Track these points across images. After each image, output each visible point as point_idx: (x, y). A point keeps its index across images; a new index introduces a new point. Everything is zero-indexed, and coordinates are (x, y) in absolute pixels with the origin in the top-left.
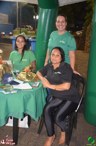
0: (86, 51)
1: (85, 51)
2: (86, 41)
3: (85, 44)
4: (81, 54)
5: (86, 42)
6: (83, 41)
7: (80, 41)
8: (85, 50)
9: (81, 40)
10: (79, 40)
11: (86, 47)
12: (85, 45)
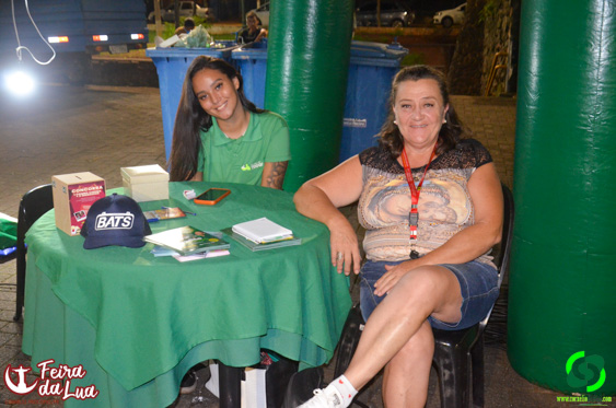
0: (490, 94)
1: (485, 96)
2: (485, 51)
3: (482, 65)
4: (468, 109)
5: (486, 58)
6: (469, 55)
7: (455, 54)
8: (486, 92)
9: (460, 52)
10: (453, 48)
11: (485, 79)
12: (481, 74)
